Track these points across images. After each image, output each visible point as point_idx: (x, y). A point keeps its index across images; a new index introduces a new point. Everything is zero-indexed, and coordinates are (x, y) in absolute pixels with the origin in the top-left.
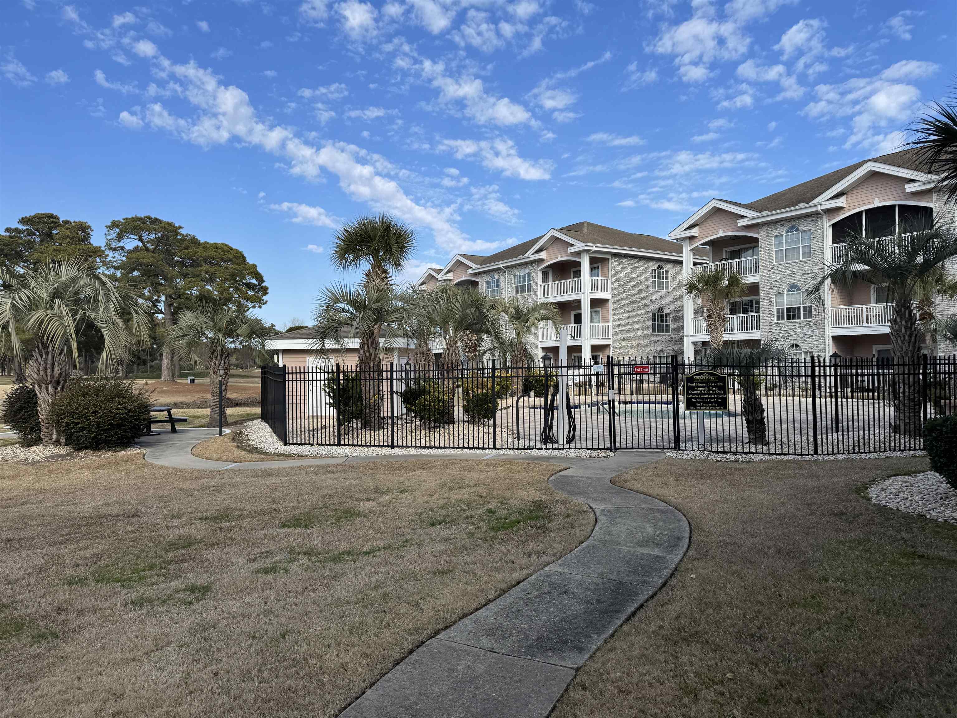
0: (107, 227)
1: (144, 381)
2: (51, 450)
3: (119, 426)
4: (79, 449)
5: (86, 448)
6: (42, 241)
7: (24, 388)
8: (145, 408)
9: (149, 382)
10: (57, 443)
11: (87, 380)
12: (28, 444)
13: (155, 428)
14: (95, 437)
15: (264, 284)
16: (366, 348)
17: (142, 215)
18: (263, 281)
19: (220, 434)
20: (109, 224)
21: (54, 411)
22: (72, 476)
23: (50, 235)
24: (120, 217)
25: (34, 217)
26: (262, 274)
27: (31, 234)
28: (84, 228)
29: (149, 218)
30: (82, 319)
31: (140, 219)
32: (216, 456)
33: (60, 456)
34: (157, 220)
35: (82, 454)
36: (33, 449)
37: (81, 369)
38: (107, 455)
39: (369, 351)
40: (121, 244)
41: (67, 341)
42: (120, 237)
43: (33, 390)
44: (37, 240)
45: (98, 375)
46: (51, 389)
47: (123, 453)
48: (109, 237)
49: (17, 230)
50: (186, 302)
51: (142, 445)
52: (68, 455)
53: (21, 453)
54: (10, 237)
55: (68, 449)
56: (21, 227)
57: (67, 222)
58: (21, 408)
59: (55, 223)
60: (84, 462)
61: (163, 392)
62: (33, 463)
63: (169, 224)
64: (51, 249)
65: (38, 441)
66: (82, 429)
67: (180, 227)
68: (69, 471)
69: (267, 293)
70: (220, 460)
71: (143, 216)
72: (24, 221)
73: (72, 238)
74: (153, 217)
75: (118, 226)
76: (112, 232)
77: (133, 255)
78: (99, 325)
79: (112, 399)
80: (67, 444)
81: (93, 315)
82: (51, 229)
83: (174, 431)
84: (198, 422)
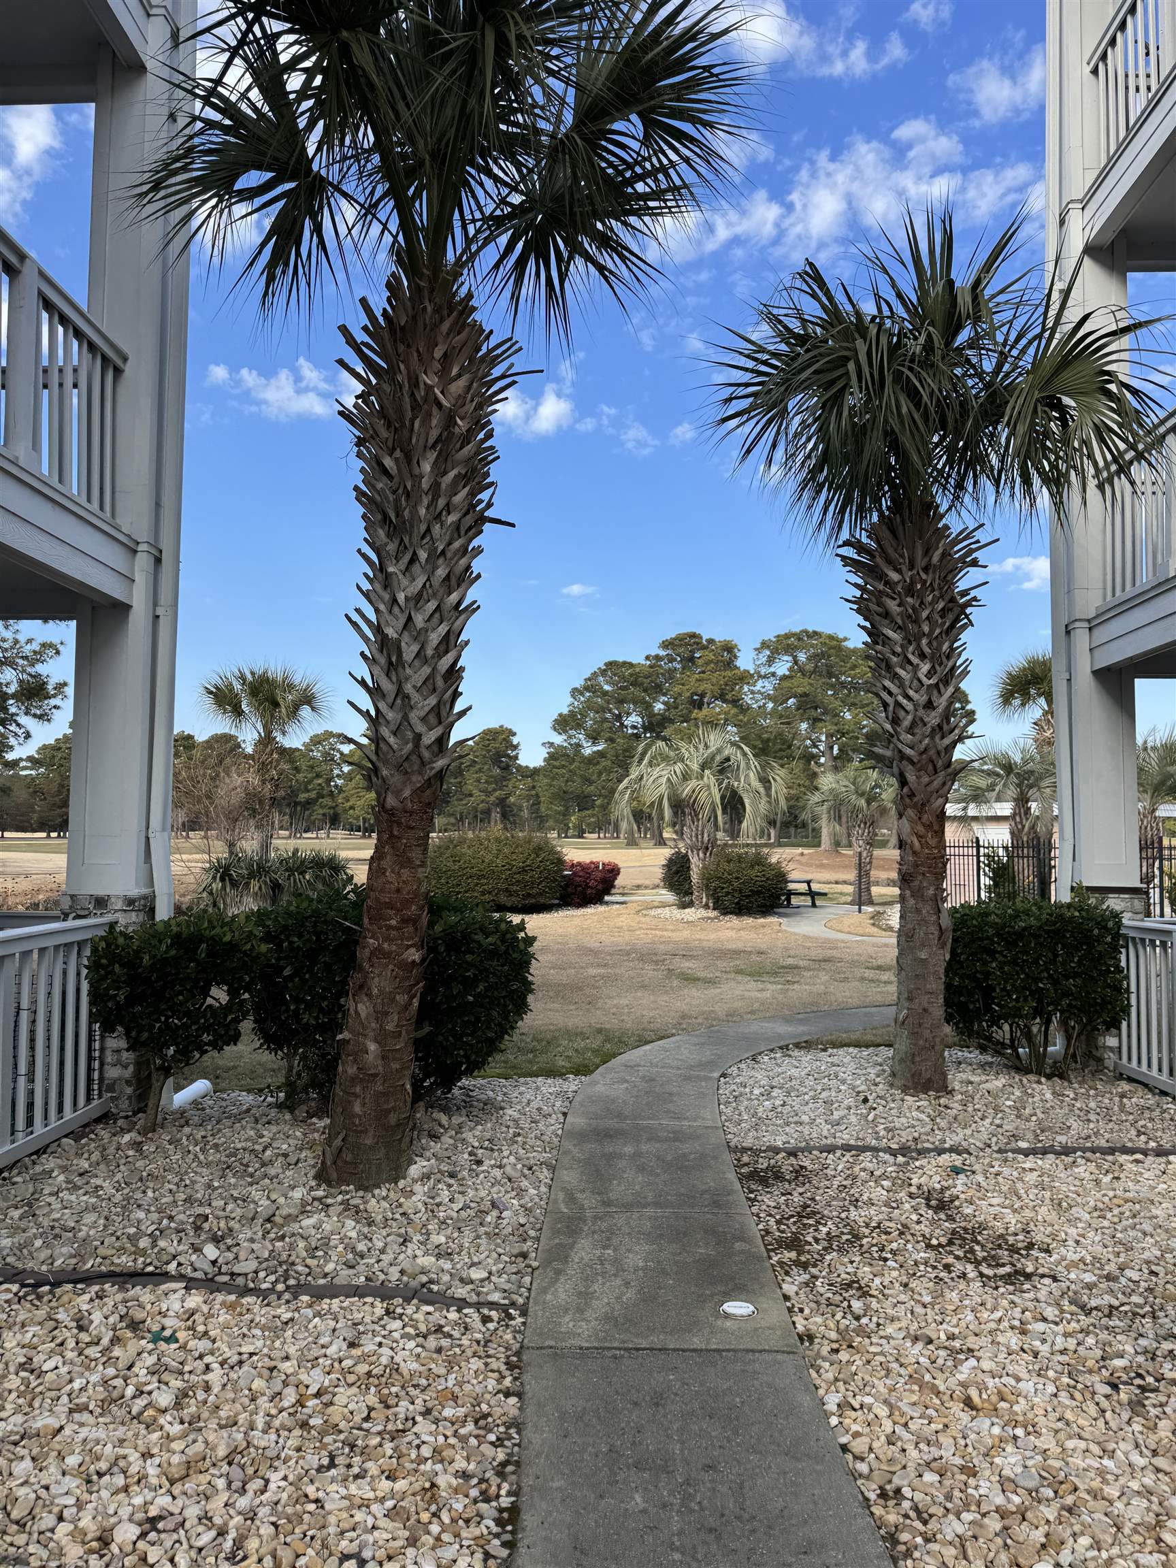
0: (756, 649)
1: (800, 850)
2: (702, 913)
3: (759, 893)
4: (725, 914)
5: (731, 913)
6: (684, 668)
7: (678, 853)
8: (781, 877)
9: (806, 851)
10: (706, 907)
11: (731, 846)
12: (683, 906)
13: (795, 901)
14: (738, 903)
15: (969, 707)
16: (1018, 819)
17: (797, 629)
18: (968, 702)
19: (860, 911)
20: (758, 646)
21: (703, 874)
22: (720, 934)
23: (692, 659)
24: (770, 636)
25: (675, 639)
26: (967, 692)
27: (671, 660)
28: (729, 648)
29: (806, 632)
30: (727, 788)
31: (794, 635)
32: (847, 929)
33: (709, 918)
34: (815, 633)
35: (727, 918)
36: (687, 910)
37: (725, 831)
38: (749, 921)
39: (1021, 822)
40: (772, 670)
41: (714, 811)
42: (770, 661)
43: (686, 855)
44: (679, 666)
45: (741, 841)
46: (701, 855)
47: (762, 920)
48: (758, 663)
49: (657, 658)
50: (851, 743)
51: (780, 915)
52: (716, 918)
53: (677, 914)
54: (651, 667)
55: (716, 913)
56: (662, 653)
57: (711, 641)
58: (677, 872)
59: (698, 644)
60: (729, 924)
61: (822, 866)
62: (688, 922)
63: (831, 637)
64: (693, 680)
65: (690, 904)
66: (728, 894)
67: (845, 639)
68: (716, 930)
69: (974, 720)
70: (849, 933)
71: (798, 631)
72: (666, 645)
73: (716, 664)
74: (810, 630)
75: (768, 647)
76: (761, 656)
77: (786, 684)
78: (741, 792)
79: (752, 866)
80: (714, 909)
81: (736, 784)
82: (693, 652)
83: (814, 905)
84: (844, 899)
